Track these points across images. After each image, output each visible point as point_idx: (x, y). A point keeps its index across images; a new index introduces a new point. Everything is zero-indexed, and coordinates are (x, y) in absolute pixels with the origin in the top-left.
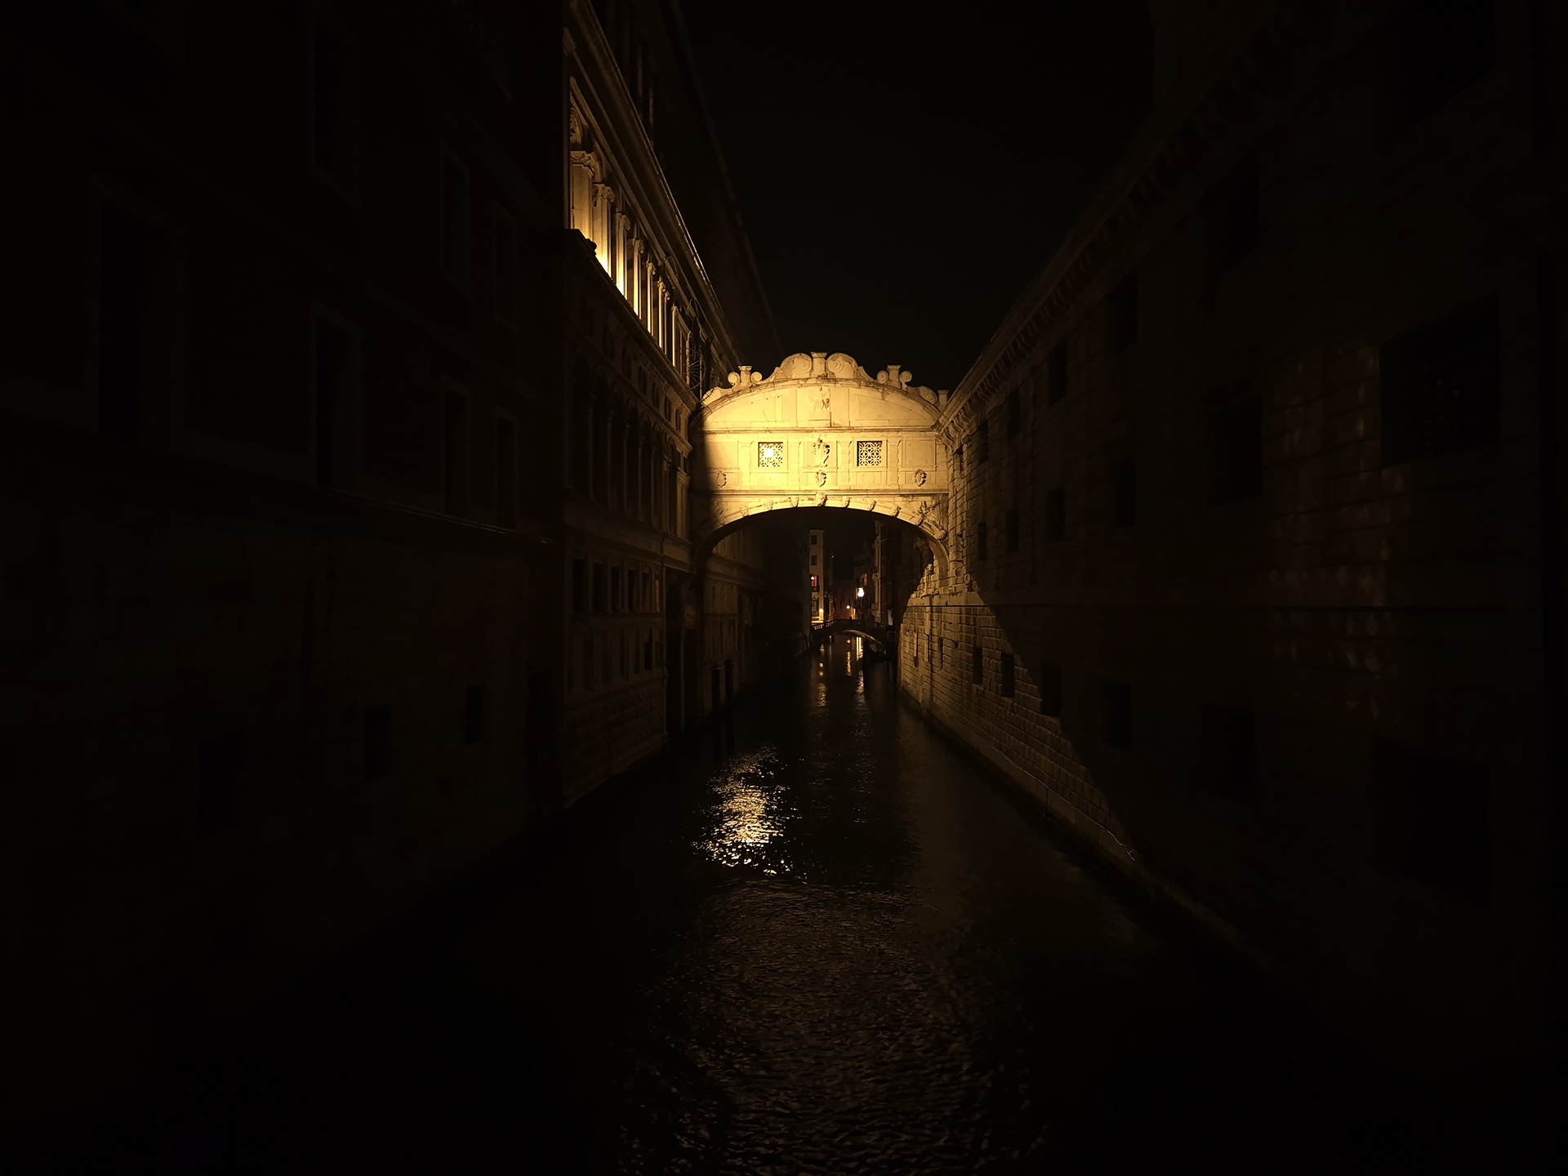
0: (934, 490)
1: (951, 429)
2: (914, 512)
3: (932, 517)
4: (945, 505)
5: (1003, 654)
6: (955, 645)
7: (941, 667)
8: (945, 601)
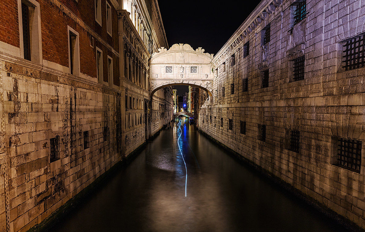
0: (210, 79)
1: (215, 64)
2: (205, 85)
3: (209, 86)
4: (212, 83)
5: (229, 119)
6: (215, 117)
7: (211, 123)
8: (212, 107)
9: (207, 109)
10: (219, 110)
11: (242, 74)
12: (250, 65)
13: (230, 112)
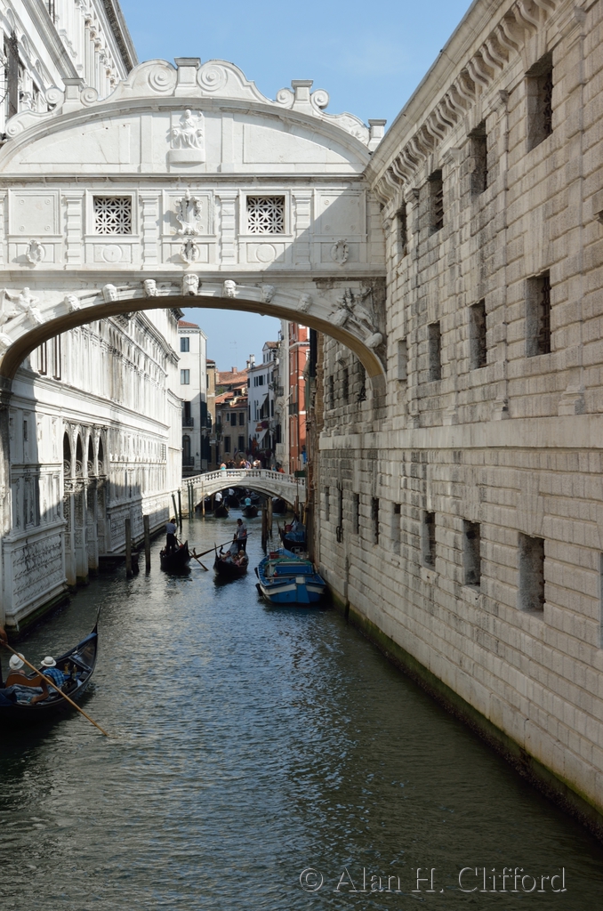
0: (366, 272)
1: (389, 179)
2: (334, 306)
3: (361, 312)
4: (381, 294)
5: (466, 521)
6: (397, 508)
7: (377, 543)
8: (383, 441)
9: (357, 454)
10: (415, 460)
11: (522, 248)
12: (558, 197)
13: (469, 479)
